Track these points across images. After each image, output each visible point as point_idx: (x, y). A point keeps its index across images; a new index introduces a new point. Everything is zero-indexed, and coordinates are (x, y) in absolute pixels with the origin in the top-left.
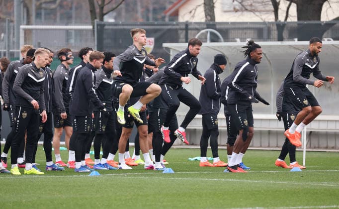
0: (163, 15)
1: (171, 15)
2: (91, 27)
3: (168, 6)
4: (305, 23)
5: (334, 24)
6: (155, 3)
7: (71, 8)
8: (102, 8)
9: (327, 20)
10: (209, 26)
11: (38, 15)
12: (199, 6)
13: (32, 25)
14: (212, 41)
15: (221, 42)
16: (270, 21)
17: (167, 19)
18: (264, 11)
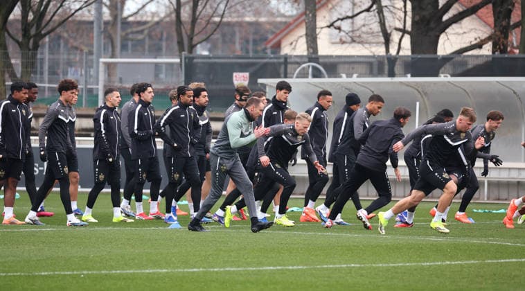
0: (263, 47)
1: (272, 47)
2: (178, 60)
3: (270, 37)
4: (419, 56)
5: (452, 58)
6: (255, 33)
7: (161, 39)
8: (191, 39)
9: (445, 54)
10: (311, 60)
11: (124, 47)
12: (301, 37)
13: (116, 58)
14: (314, 76)
15: (324, 77)
16: (381, 54)
17: (269, 51)
18: (373, 43)
